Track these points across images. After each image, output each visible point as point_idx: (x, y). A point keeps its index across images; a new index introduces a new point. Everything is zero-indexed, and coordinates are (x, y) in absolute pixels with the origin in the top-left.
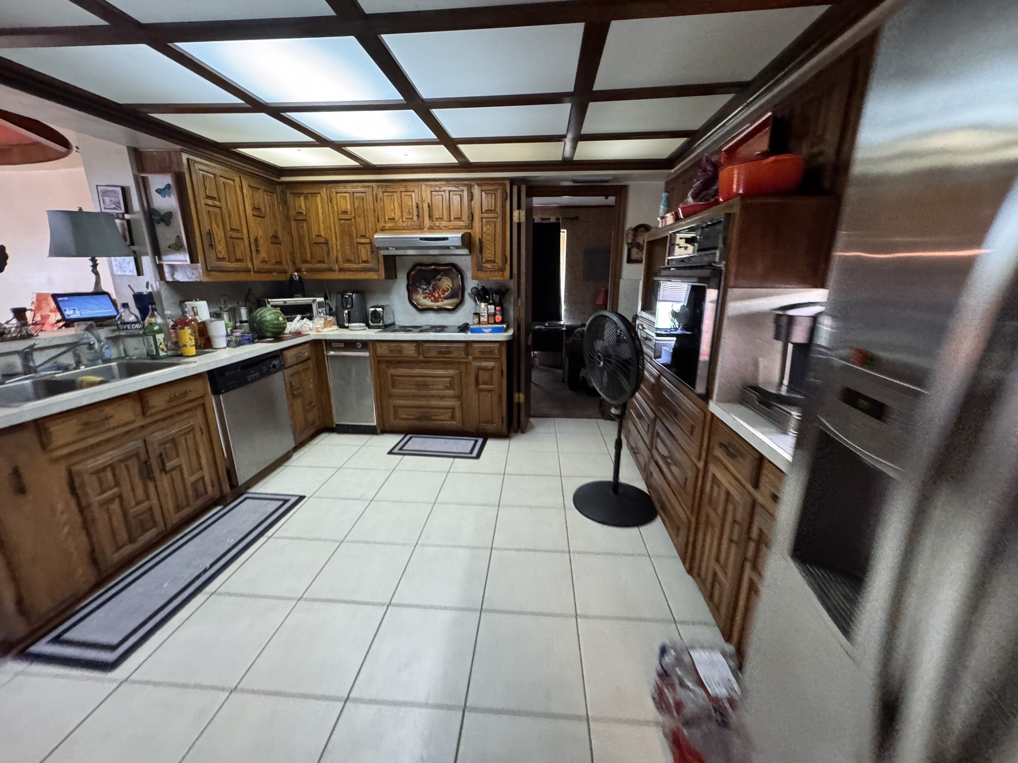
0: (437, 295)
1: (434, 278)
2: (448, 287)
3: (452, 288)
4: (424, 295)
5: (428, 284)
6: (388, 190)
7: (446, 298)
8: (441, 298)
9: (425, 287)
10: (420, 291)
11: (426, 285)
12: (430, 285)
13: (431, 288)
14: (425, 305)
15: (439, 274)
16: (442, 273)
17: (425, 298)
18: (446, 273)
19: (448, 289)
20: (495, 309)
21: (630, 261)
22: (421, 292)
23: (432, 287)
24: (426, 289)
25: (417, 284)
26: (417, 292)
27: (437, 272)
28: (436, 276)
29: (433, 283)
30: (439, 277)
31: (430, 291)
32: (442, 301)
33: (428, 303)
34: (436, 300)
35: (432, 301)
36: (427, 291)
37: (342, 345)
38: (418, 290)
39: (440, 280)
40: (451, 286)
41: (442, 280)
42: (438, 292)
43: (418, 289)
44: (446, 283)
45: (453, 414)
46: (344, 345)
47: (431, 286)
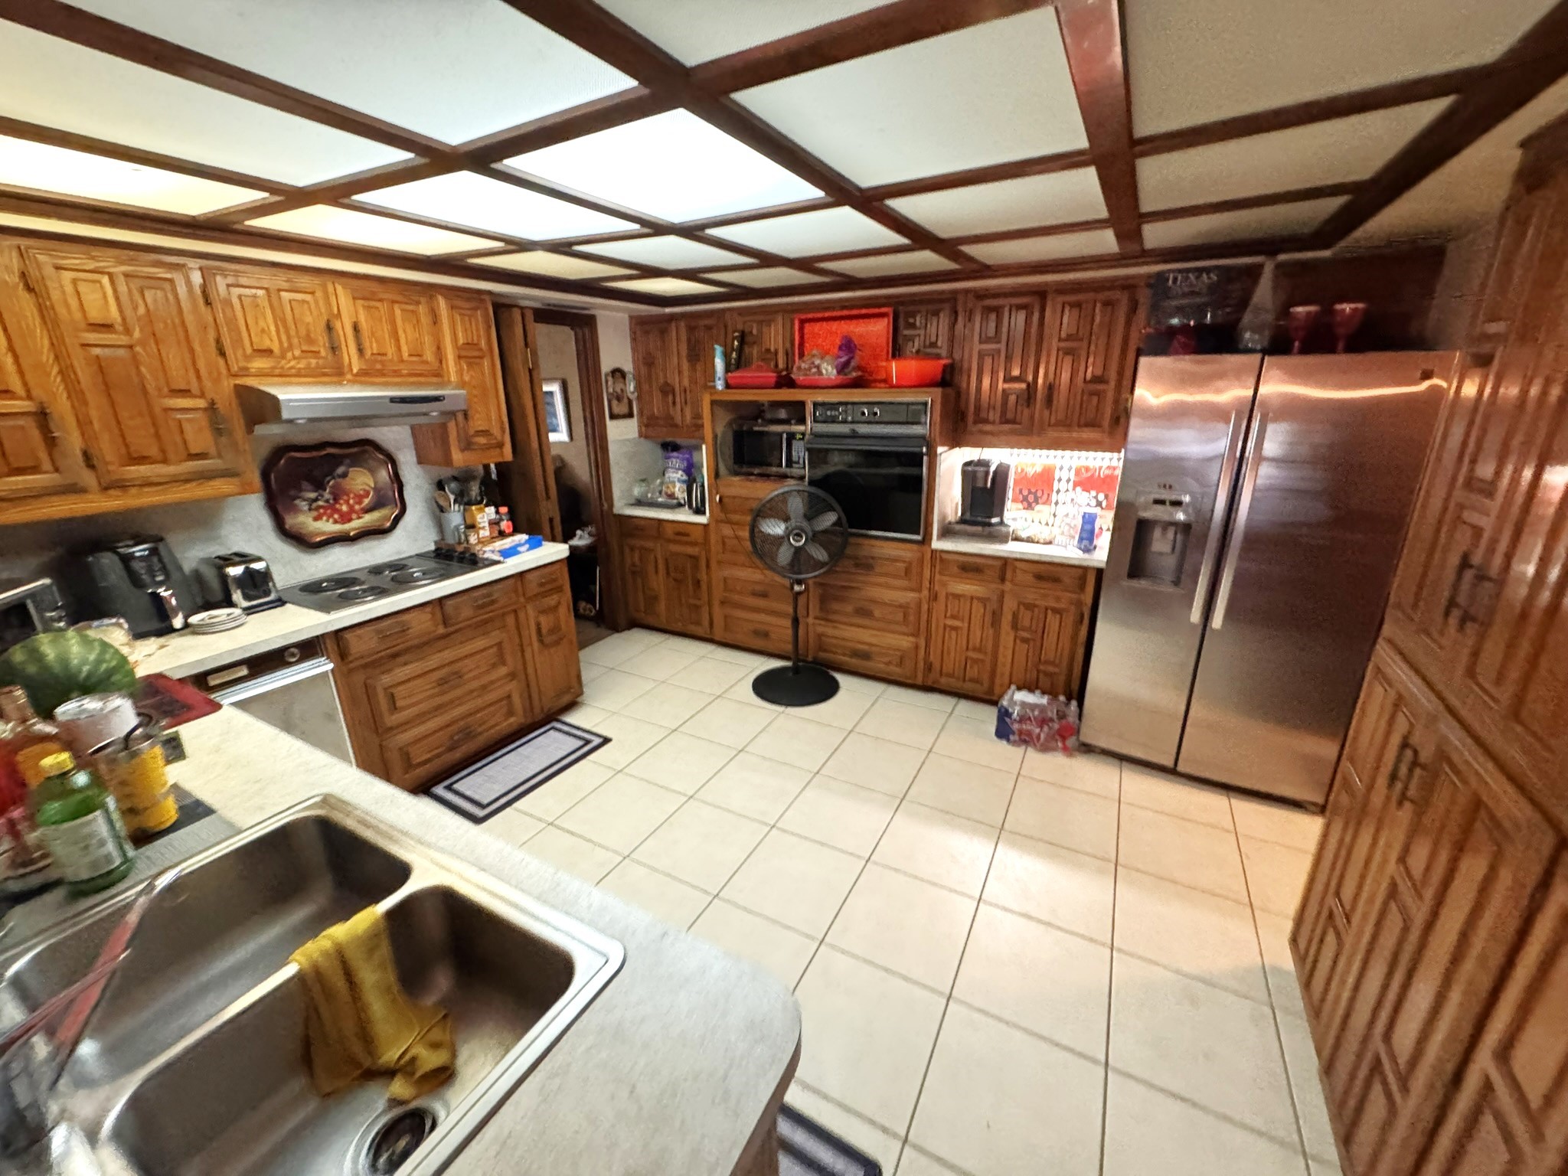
0: (345, 508)
1: (330, 473)
2: (367, 488)
3: (375, 489)
4: (315, 514)
5: (320, 486)
6: (243, 281)
7: (368, 510)
8: (356, 512)
9: (313, 495)
10: (304, 505)
11: (316, 491)
12: (325, 490)
13: (327, 495)
14: (323, 533)
15: (340, 464)
16: (347, 461)
17: (316, 519)
18: (356, 461)
19: (367, 494)
20: (497, 512)
21: (613, 417)
22: (306, 508)
23: (330, 493)
24: (316, 500)
25: (292, 493)
26: (296, 510)
27: (335, 461)
28: (334, 470)
29: (331, 483)
30: (341, 470)
31: (327, 501)
32: (359, 518)
33: (328, 527)
34: (346, 518)
35: (336, 522)
36: (321, 503)
37: (244, 671)
38: (296, 505)
39: (345, 475)
40: (373, 486)
41: (350, 475)
42: (347, 502)
43: (297, 502)
44: (361, 480)
45: (510, 704)
46: (249, 668)
47: (328, 491)
